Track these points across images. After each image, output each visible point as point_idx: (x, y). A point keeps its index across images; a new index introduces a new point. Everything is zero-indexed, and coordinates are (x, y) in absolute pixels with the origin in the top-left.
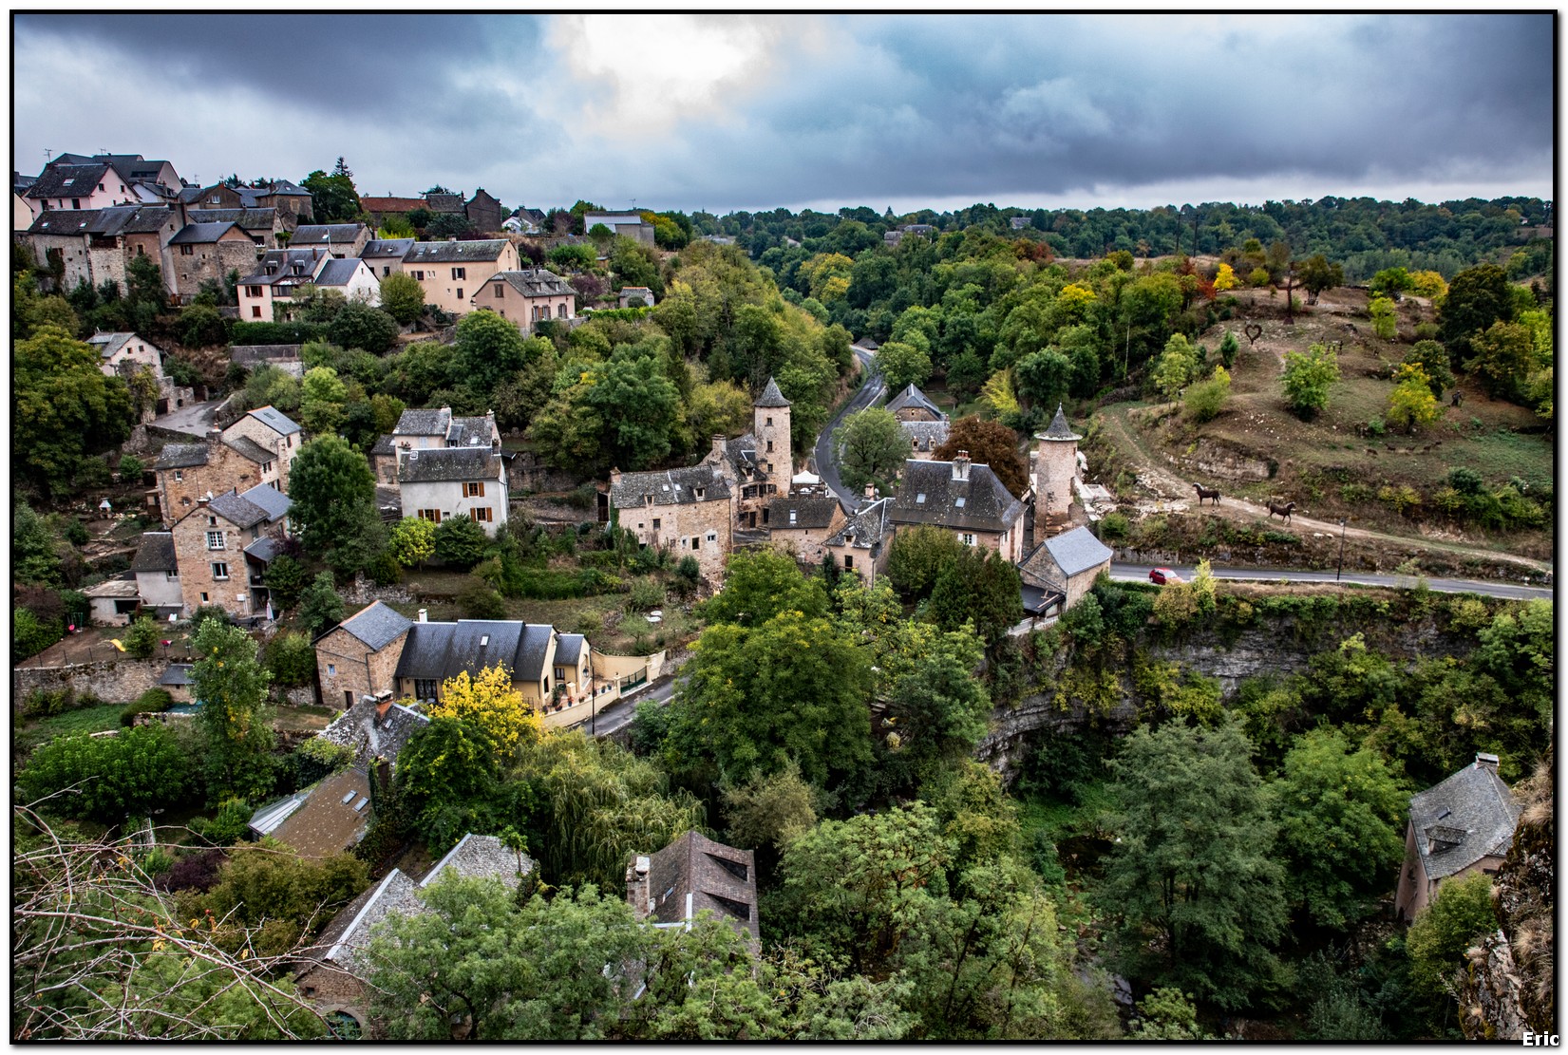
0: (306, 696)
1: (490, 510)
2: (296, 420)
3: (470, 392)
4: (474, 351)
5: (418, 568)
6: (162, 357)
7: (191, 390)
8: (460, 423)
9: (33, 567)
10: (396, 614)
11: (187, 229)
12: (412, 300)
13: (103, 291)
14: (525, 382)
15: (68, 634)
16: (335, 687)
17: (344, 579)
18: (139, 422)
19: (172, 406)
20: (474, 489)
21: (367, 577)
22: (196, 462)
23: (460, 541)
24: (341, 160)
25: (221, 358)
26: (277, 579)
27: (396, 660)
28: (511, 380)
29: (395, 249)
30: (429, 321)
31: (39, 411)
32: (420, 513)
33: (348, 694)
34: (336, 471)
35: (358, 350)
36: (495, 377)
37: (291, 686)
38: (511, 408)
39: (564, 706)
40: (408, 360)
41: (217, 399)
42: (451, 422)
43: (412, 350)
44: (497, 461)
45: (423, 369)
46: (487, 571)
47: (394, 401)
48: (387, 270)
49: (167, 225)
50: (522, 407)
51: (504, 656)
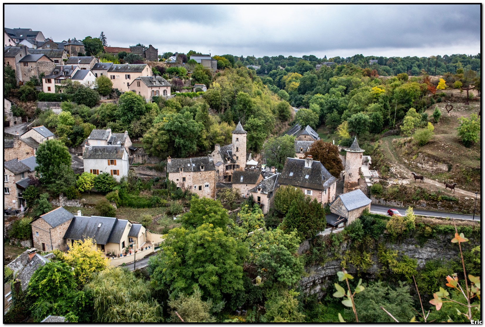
0: (27, 244)
1: (118, 171)
2: (52, 131)
3: (121, 123)
4: (124, 107)
5: (86, 193)
6: (12, 104)
7: (20, 118)
8: (115, 135)
10: (68, 212)
11: (27, 57)
12: (107, 86)
14: (143, 120)
16: (38, 241)
17: (55, 196)
19: (12, 124)
20: (112, 162)
21: (65, 195)
22: (9, 146)
23: (104, 183)
24: (102, 33)
25: (33, 106)
26: (27, 195)
27: (65, 231)
28: (139, 119)
29: (105, 67)
30: (115, 94)
32: (91, 171)
33: (43, 244)
34: (54, 153)
35: (83, 105)
36: (132, 118)
37: (22, 239)
38: (137, 130)
39: (128, 255)
40: (100, 110)
41: (29, 122)
42: (111, 135)
43: (103, 106)
44: (123, 152)
45: (105, 114)
46: (112, 196)
47: (91, 125)
48: (102, 74)
49: (19, 55)
50: (142, 130)
51: (106, 233)
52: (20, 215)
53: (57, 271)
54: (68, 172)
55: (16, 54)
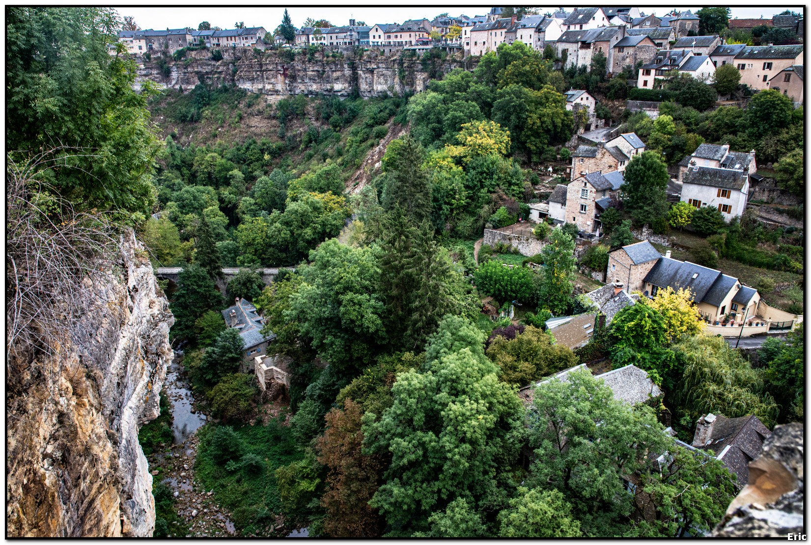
0: (599, 277)
1: (731, 207)
2: (644, 142)
3: (746, 138)
4: (756, 113)
5: (679, 230)
6: (596, 103)
7: (603, 121)
8: (733, 154)
10: (654, 250)
11: (625, 39)
12: (731, 81)
13: (580, 70)
14: (784, 136)
15: (518, 221)
16: (613, 276)
17: (638, 226)
18: (576, 133)
19: (593, 127)
20: (725, 194)
21: (650, 227)
22: (591, 155)
23: (706, 220)
25: (622, 106)
26: (605, 218)
27: (647, 272)
28: (776, 133)
29: (732, 50)
30: (740, 94)
31: (534, 123)
32: (690, 200)
34: (649, 170)
35: (690, 108)
36: (765, 131)
37: (594, 270)
38: (770, 150)
39: (729, 325)
40: (716, 116)
41: (613, 126)
42: (727, 153)
43: (721, 110)
44: (744, 180)
45: (723, 121)
46: (716, 240)
47: (699, 137)
48: (724, 63)
49: (615, 37)
50: (777, 151)
51: (702, 287)
52: (595, 241)
53: (648, 317)
54: (661, 197)
55: (611, 36)
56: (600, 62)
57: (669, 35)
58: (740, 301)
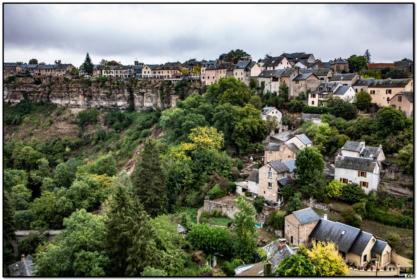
0: (279, 233)
1: (368, 183)
2: (311, 140)
3: (376, 137)
4: (381, 122)
5: (334, 199)
6: (283, 115)
8: (368, 148)
9: (225, 173)
10: (316, 214)
11: (299, 76)
12: (366, 101)
13: (273, 94)
14: (401, 135)
15: (228, 195)
16: (288, 233)
17: (306, 197)
18: (269, 134)
19: (280, 131)
20: (363, 174)
21: (315, 198)
22: (276, 149)
23: (352, 192)
24: (367, 50)
25: (298, 117)
26: (284, 191)
27: (311, 230)
28: (396, 134)
29: (366, 82)
30: (373, 109)
31: (239, 128)
32: (341, 179)
33: (292, 237)
34: (310, 159)
35: (340, 118)
36: (389, 133)
37: (276, 228)
38: (392, 145)
39: (369, 270)
40: (357, 123)
41: (294, 130)
42: (364, 147)
43: (359, 119)
44: (374, 165)
45: (361, 127)
46: (358, 206)
47: (346, 137)
48: (362, 89)
49: (293, 74)
50: (398, 145)
51: (349, 241)
52: (277, 208)
53: (301, 265)
54: (320, 177)
55: (291, 74)
56: (285, 89)
57: (327, 73)
58: (376, 251)
